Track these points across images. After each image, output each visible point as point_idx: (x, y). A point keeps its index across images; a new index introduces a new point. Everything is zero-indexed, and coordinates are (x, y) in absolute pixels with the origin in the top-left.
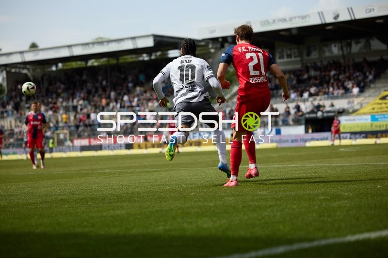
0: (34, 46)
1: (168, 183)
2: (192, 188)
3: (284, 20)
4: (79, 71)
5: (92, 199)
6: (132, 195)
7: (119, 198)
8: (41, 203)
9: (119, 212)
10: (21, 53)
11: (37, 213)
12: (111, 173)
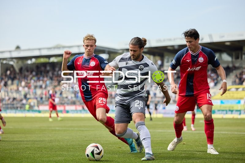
0: (18, 48)
1: (93, 140)
2: (106, 144)
3: (170, 40)
4: (45, 65)
5: (45, 148)
6: (70, 147)
7: (62, 149)
8: (14, 149)
9: (60, 158)
10: (10, 52)
11: (10, 156)
12: (59, 130)
